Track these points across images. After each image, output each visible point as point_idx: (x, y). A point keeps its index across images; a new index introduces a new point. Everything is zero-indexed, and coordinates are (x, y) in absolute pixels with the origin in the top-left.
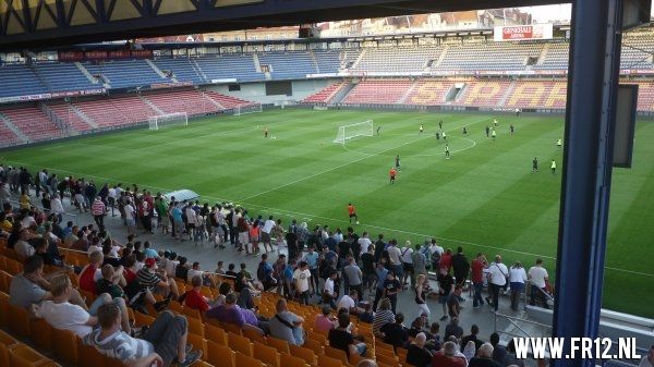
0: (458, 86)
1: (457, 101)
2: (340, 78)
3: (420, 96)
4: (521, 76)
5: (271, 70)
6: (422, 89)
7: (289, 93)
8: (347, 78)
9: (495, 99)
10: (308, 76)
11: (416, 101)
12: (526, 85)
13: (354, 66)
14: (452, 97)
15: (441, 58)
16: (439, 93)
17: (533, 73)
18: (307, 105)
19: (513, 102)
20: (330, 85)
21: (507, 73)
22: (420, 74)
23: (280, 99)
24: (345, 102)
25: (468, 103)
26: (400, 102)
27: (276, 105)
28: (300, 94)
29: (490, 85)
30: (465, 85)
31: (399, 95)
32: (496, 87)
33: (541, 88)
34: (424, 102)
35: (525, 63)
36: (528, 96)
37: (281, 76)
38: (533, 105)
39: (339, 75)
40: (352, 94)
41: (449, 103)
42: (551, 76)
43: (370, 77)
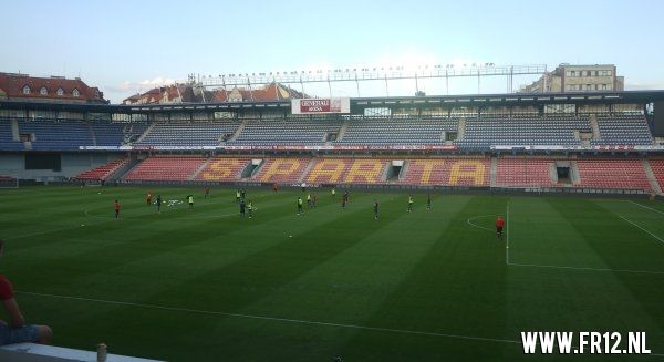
0: (256, 162)
1: (254, 177)
2: (125, 152)
3: (212, 172)
4: (321, 152)
5: (34, 139)
6: (215, 166)
7: (57, 168)
8: (132, 152)
9: (296, 174)
10: (81, 148)
11: (208, 177)
12: (327, 162)
13: (140, 140)
14: (249, 175)
15: (238, 134)
16: (234, 170)
17: (332, 148)
18: (79, 182)
19: (312, 179)
20: (110, 160)
21: (307, 148)
22: (214, 148)
23: (49, 175)
24: (125, 178)
25: (265, 179)
26: (191, 178)
27: (38, 180)
28: (70, 171)
29: (290, 161)
30: (262, 163)
31: (190, 172)
32: (295, 164)
33: (341, 165)
34: (217, 178)
35: (325, 139)
36: (328, 173)
37: (45, 147)
38: (334, 180)
39: (121, 148)
40: (135, 171)
41: (244, 180)
42: (349, 152)
43: (157, 152)
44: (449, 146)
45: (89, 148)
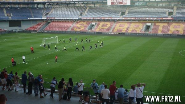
0: (93, 23)
1: (93, 30)
2: (43, 20)
3: (77, 28)
4: (119, 20)
5: (12, 16)
6: (78, 25)
7: (20, 26)
8: (45, 20)
9: (109, 29)
10: (29, 19)
11: (75, 30)
12: (120, 24)
13: (49, 15)
14: (91, 29)
15: (86, 12)
16: (85, 27)
17: (123, 18)
18: (28, 31)
19: (115, 30)
20: (38, 22)
21: (113, 18)
22: (77, 18)
23: (16, 29)
24: (45, 30)
25: (97, 30)
26: (69, 30)
27: (14, 31)
28: (25, 27)
29: (106, 23)
30: (96, 23)
31: (69, 27)
32: (108, 24)
33: (126, 25)
34: (79, 30)
35: (120, 15)
36: (122, 28)
37: (16, 19)
38: (124, 31)
39: (42, 18)
40: (48, 27)
41: (89, 31)
42: (130, 20)
43: (56, 20)
44: (170, 18)
45: (31, 18)
